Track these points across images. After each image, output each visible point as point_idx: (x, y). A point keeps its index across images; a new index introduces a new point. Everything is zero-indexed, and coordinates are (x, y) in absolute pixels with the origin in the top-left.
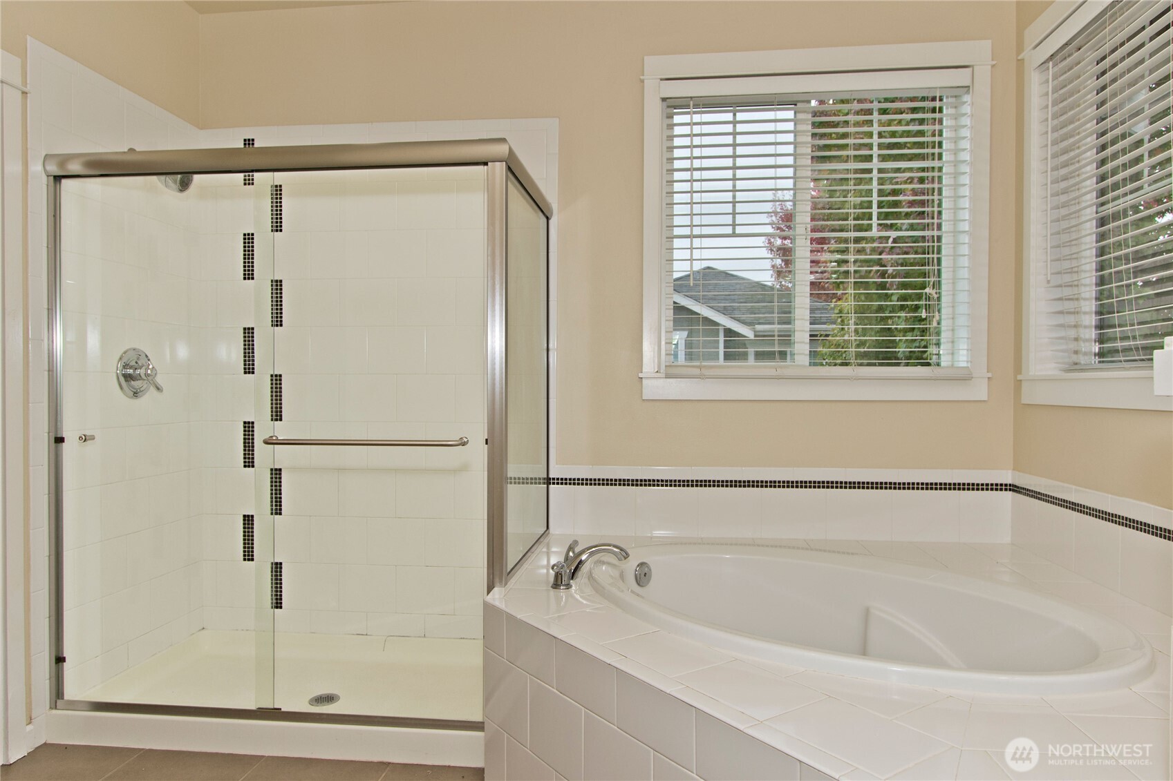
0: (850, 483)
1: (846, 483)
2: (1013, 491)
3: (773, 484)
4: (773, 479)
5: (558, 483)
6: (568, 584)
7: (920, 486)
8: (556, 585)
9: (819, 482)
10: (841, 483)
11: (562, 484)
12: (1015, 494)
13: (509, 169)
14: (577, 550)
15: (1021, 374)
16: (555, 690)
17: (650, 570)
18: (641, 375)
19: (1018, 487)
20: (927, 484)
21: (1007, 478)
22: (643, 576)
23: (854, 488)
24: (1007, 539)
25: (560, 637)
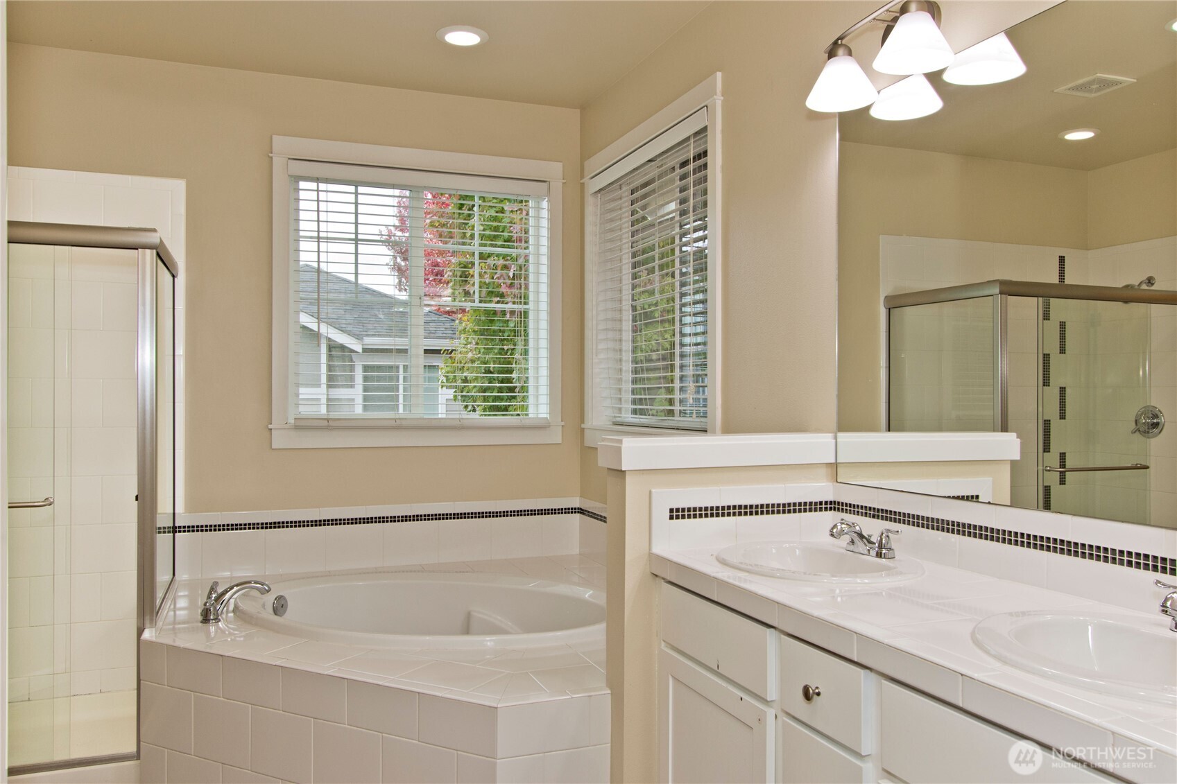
0: (458, 514)
1: (454, 514)
2: (581, 513)
3: (393, 519)
4: (393, 515)
5: (184, 531)
6: (217, 619)
7: (513, 513)
8: (206, 620)
9: (432, 515)
10: (451, 514)
11: (189, 531)
12: (581, 515)
13: (158, 254)
14: (220, 590)
15: (584, 423)
16: (222, 699)
17: (286, 601)
18: (270, 427)
19: (583, 510)
20: (518, 511)
21: (576, 503)
22: (280, 607)
23: (461, 518)
24: (576, 551)
25: (227, 654)
